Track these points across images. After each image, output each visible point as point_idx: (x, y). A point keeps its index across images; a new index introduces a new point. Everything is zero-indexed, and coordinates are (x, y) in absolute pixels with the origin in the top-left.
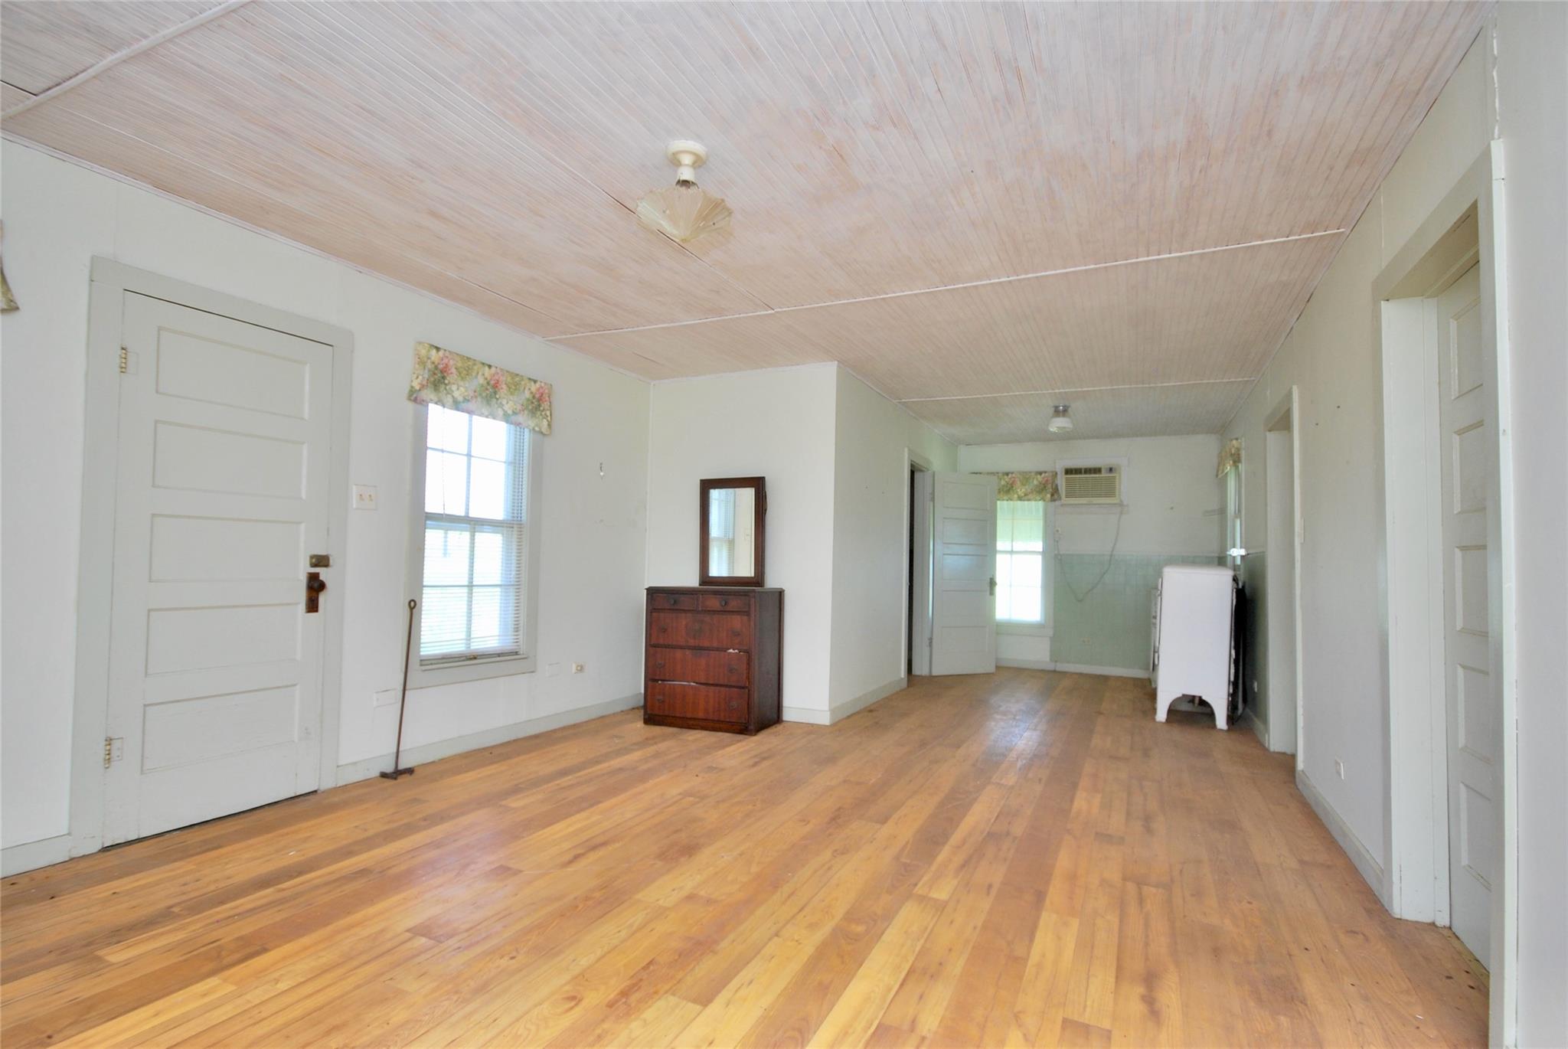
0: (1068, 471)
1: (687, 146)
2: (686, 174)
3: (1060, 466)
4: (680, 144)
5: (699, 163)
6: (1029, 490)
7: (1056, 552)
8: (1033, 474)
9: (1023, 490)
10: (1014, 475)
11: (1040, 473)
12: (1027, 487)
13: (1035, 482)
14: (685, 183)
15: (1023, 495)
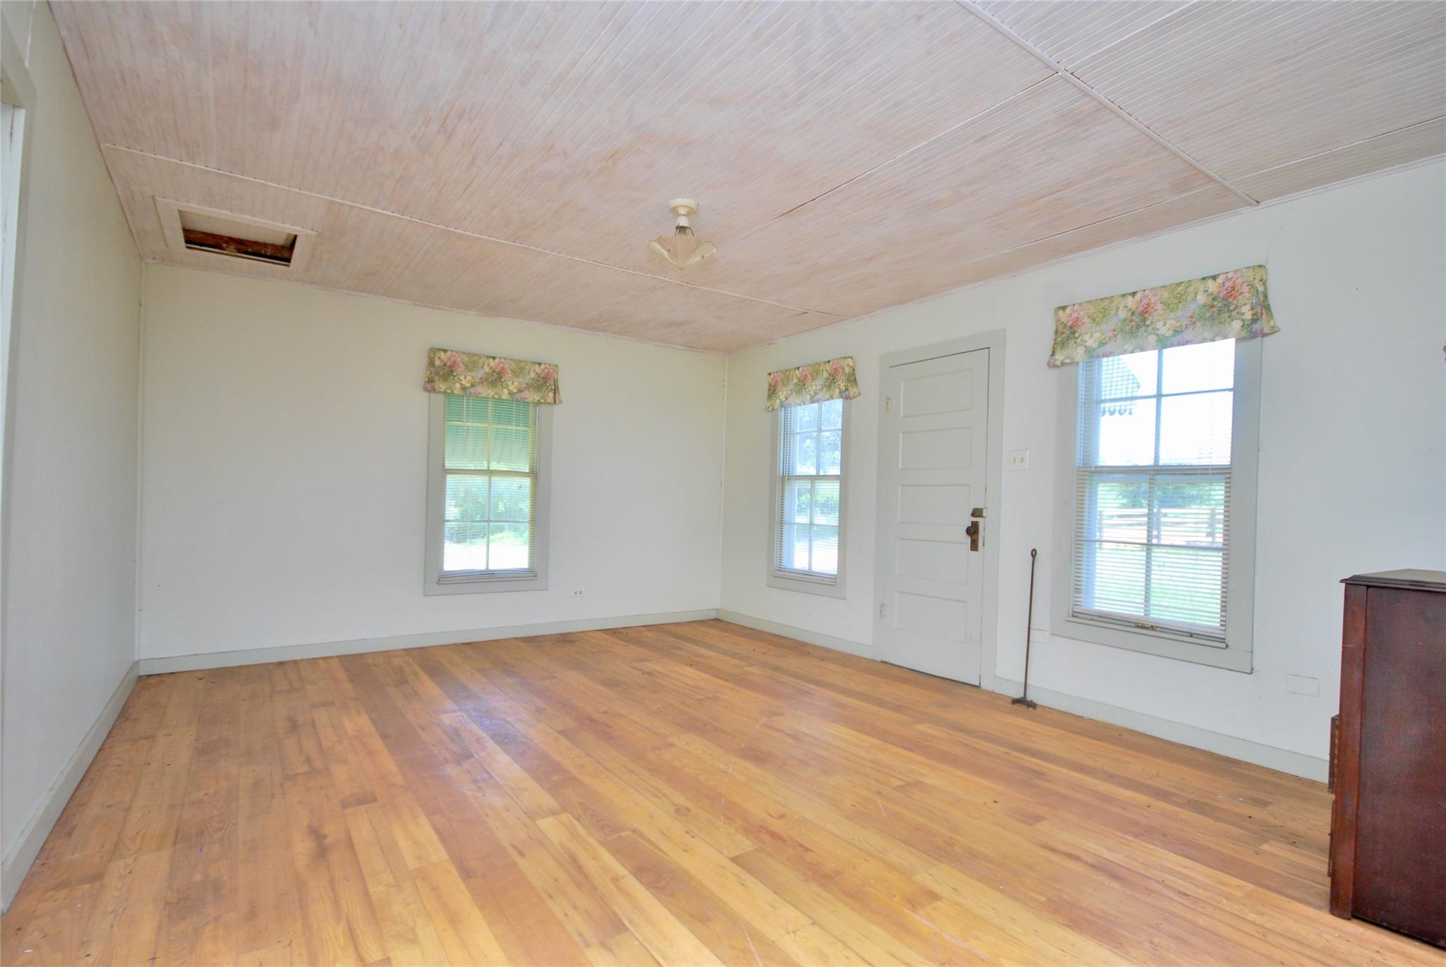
1: (682, 202)
2: (683, 222)
4: (679, 201)
5: (691, 213)
14: (681, 229)
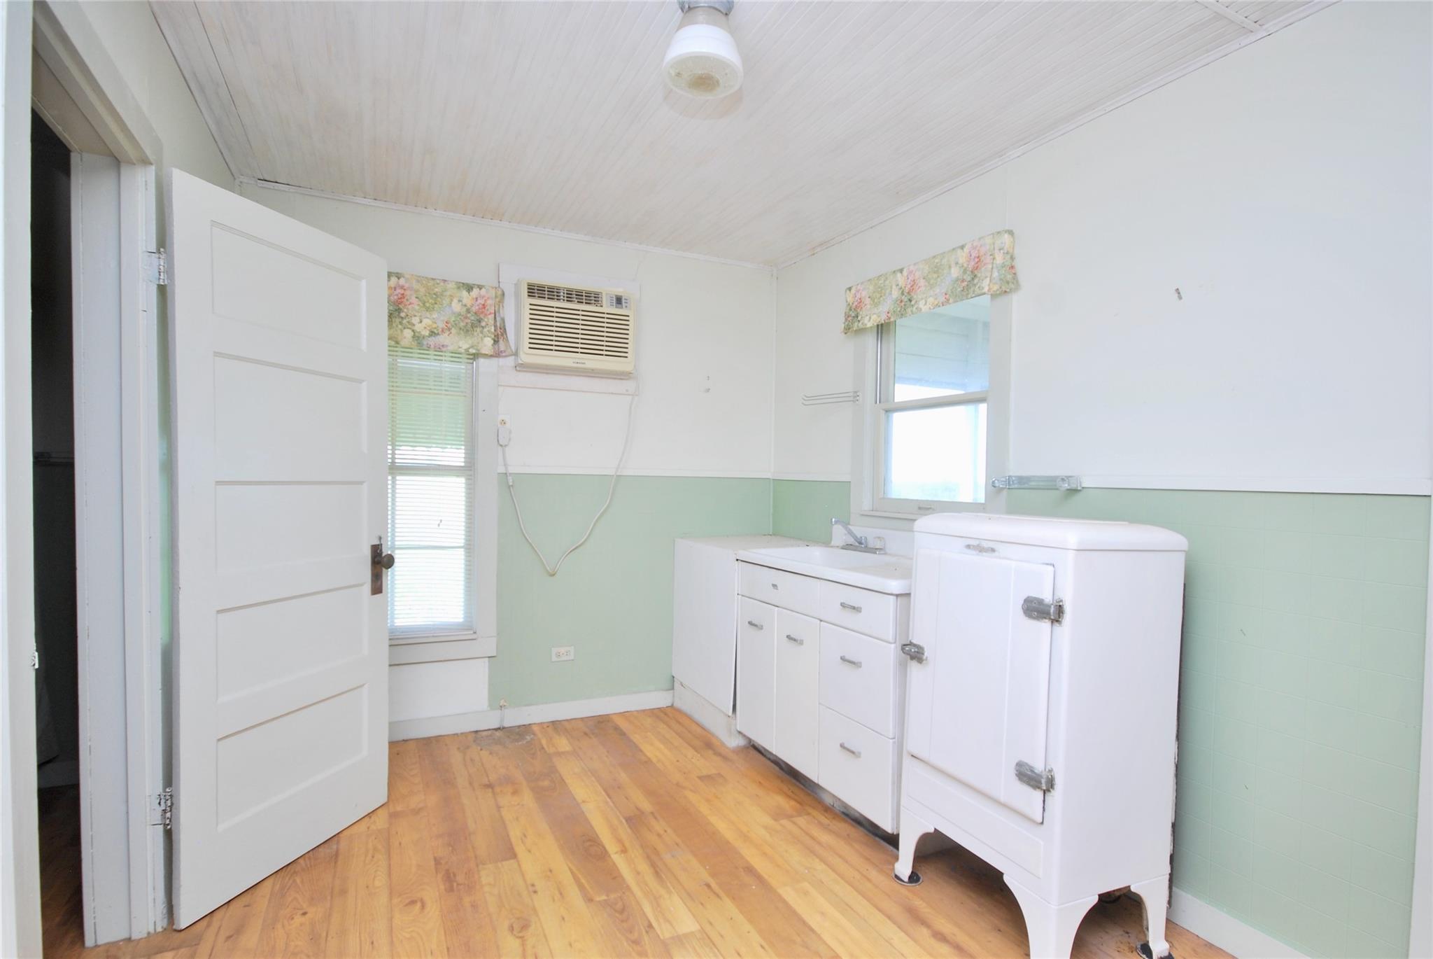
0: (535, 291)
3: (517, 275)
6: (441, 325)
7: (501, 470)
8: (451, 286)
9: (426, 321)
10: (402, 281)
11: (469, 288)
12: (435, 315)
13: (456, 307)
15: (427, 333)
